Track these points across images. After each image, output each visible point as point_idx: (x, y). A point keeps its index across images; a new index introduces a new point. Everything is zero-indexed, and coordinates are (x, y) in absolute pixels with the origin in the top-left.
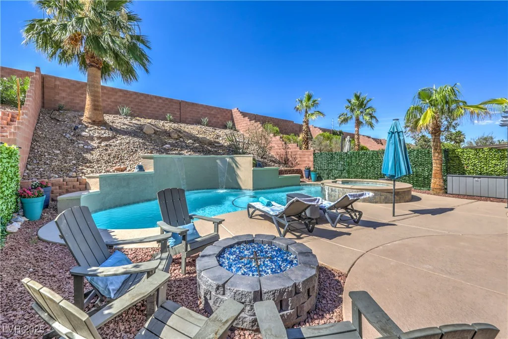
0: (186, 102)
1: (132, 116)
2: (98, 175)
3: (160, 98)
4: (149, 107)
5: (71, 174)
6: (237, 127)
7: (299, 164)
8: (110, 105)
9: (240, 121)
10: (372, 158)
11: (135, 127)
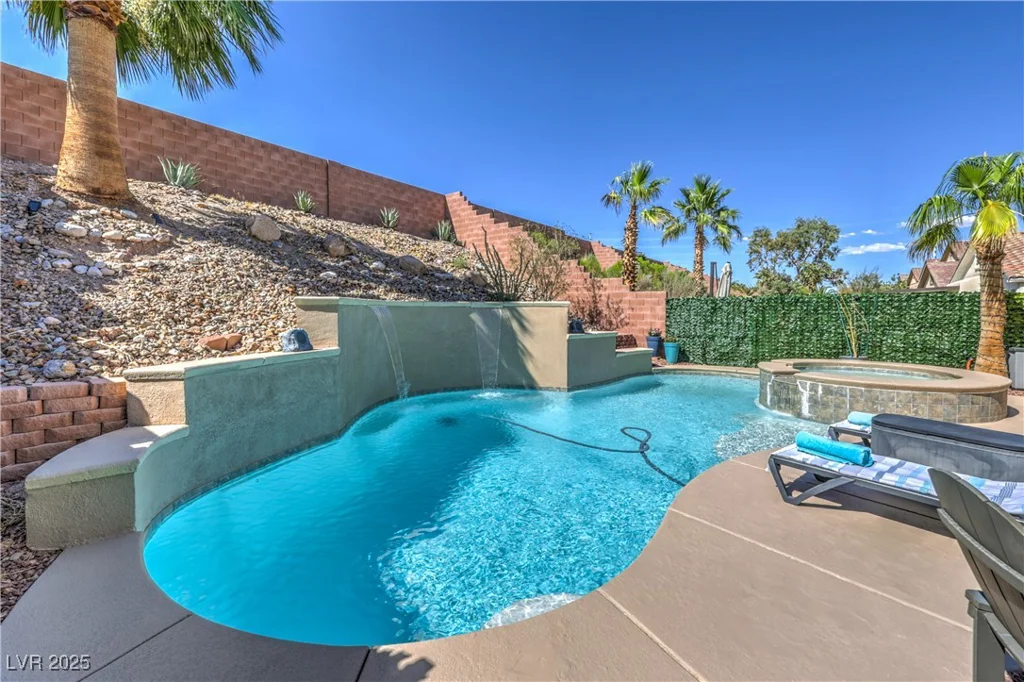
0: (343, 167)
1: (206, 190)
2: (180, 367)
3: (276, 149)
4: (245, 171)
5: (54, 367)
6: (459, 236)
7: (627, 324)
8: (131, 153)
9: (467, 222)
10: (816, 310)
11: (221, 219)
